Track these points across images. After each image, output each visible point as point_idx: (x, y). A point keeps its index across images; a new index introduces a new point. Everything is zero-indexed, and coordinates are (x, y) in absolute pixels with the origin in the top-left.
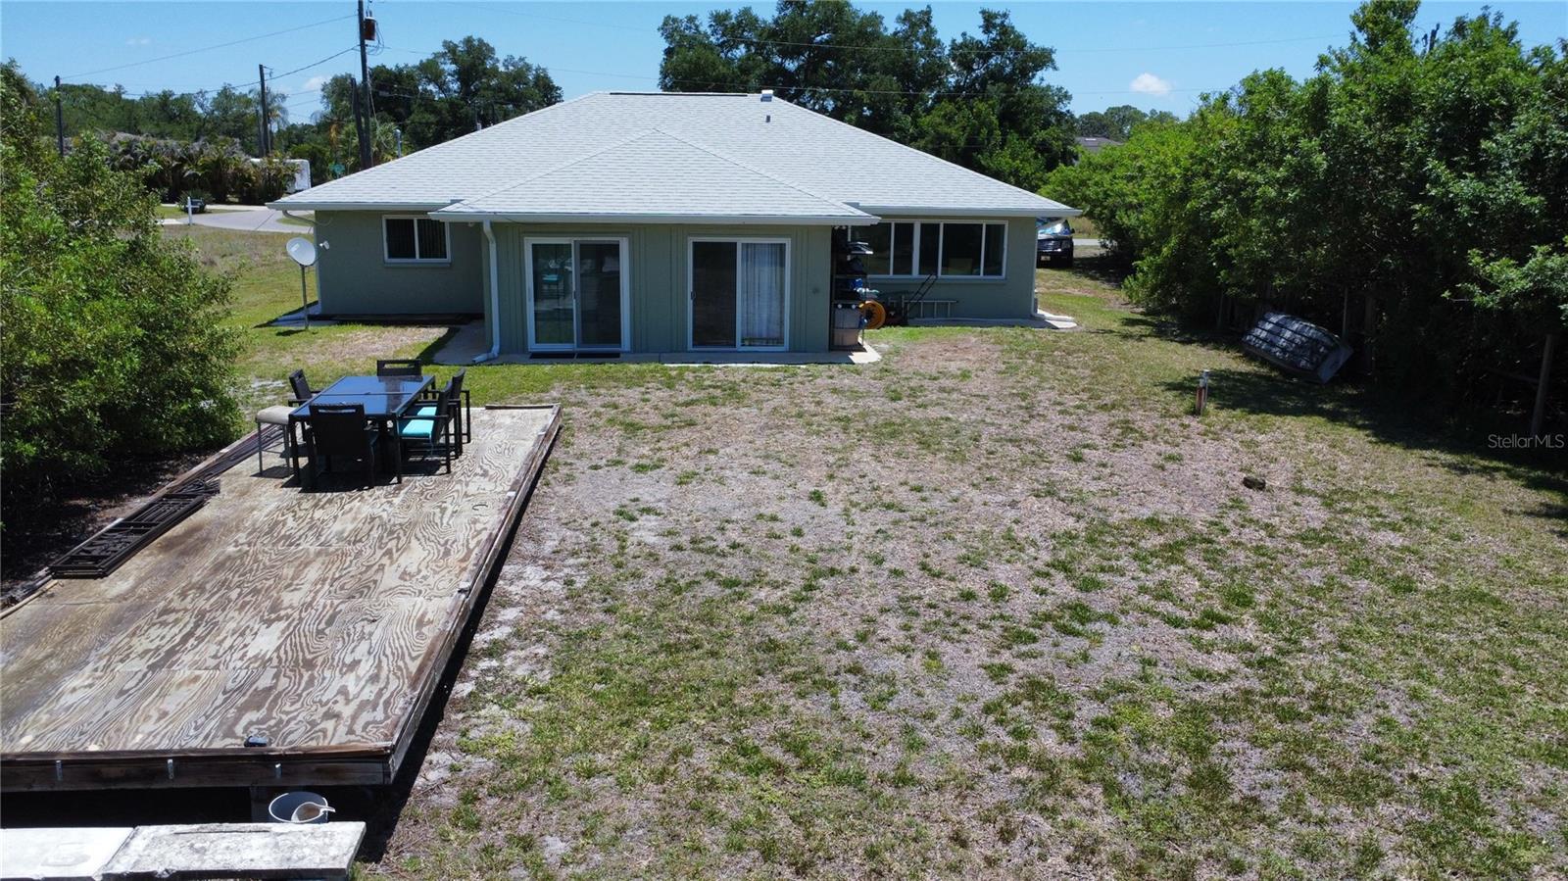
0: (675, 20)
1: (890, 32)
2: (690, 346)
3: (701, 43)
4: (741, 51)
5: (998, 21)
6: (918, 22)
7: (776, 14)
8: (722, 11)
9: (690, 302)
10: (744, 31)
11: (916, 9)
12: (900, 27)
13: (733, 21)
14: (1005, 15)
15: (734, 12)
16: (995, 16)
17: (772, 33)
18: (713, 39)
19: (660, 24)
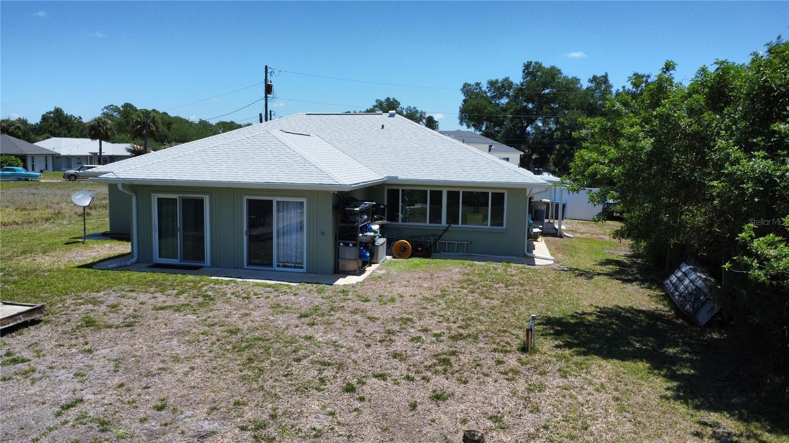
0: (469, 85)
1: (584, 87)
2: (245, 266)
3: (482, 97)
4: (504, 101)
5: (644, 79)
6: (601, 82)
7: (522, 80)
8: (494, 79)
9: (245, 238)
10: (505, 90)
11: (599, 75)
12: (590, 85)
13: (500, 84)
14: (648, 76)
15: (500, 80)
16: (643, 76)
17: (520, 90)
18: (489, 94)
19: (461, 87)
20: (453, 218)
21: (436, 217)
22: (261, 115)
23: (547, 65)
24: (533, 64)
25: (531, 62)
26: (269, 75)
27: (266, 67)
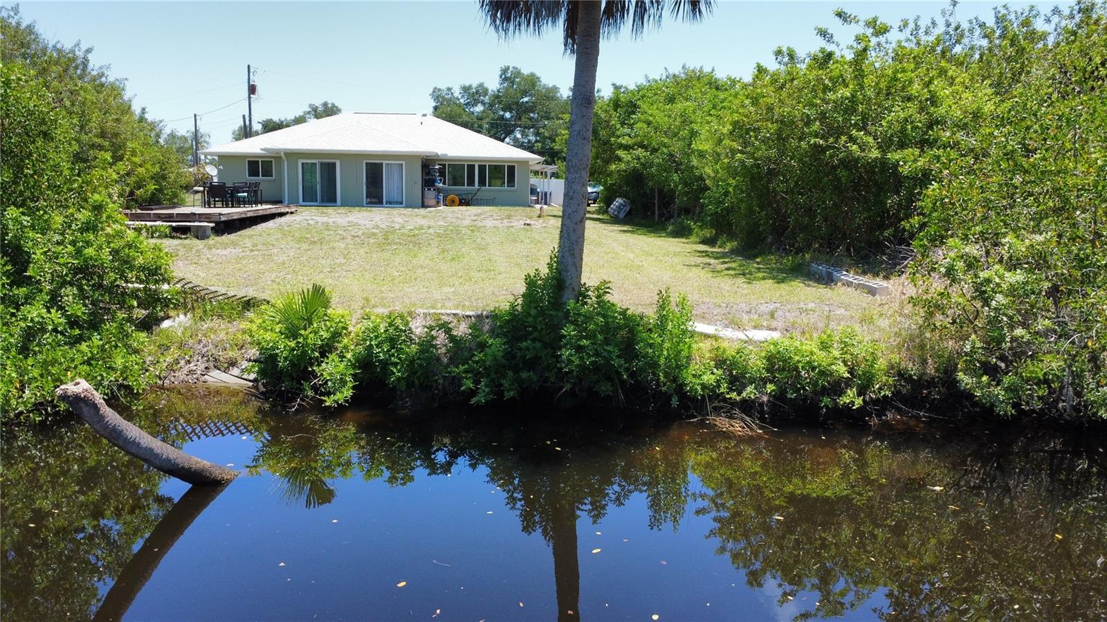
0: (439, 90)
1: (565, 96)
2: (365, 204)
3: (455, 103)
4: (479, 108)
7: (498, 86)
8: (467, 85)
9: (365, 187)
10: (480, 96)
13: (474, 90)
15: (474, 85)
17: (497, 98)
18: (462, 101)
19: (431, 91)
20: (482, 183)
21: (471, 183)
22: (244, 117)
23: (526, 71)
24: (511, 69)
25: (509, 67)
26: (251, 74)
27: (249, 66)
